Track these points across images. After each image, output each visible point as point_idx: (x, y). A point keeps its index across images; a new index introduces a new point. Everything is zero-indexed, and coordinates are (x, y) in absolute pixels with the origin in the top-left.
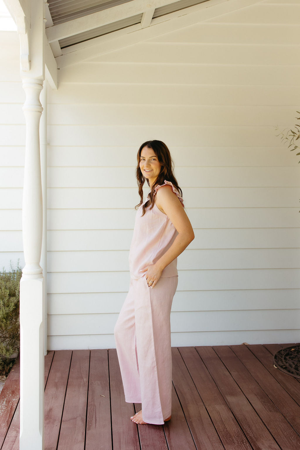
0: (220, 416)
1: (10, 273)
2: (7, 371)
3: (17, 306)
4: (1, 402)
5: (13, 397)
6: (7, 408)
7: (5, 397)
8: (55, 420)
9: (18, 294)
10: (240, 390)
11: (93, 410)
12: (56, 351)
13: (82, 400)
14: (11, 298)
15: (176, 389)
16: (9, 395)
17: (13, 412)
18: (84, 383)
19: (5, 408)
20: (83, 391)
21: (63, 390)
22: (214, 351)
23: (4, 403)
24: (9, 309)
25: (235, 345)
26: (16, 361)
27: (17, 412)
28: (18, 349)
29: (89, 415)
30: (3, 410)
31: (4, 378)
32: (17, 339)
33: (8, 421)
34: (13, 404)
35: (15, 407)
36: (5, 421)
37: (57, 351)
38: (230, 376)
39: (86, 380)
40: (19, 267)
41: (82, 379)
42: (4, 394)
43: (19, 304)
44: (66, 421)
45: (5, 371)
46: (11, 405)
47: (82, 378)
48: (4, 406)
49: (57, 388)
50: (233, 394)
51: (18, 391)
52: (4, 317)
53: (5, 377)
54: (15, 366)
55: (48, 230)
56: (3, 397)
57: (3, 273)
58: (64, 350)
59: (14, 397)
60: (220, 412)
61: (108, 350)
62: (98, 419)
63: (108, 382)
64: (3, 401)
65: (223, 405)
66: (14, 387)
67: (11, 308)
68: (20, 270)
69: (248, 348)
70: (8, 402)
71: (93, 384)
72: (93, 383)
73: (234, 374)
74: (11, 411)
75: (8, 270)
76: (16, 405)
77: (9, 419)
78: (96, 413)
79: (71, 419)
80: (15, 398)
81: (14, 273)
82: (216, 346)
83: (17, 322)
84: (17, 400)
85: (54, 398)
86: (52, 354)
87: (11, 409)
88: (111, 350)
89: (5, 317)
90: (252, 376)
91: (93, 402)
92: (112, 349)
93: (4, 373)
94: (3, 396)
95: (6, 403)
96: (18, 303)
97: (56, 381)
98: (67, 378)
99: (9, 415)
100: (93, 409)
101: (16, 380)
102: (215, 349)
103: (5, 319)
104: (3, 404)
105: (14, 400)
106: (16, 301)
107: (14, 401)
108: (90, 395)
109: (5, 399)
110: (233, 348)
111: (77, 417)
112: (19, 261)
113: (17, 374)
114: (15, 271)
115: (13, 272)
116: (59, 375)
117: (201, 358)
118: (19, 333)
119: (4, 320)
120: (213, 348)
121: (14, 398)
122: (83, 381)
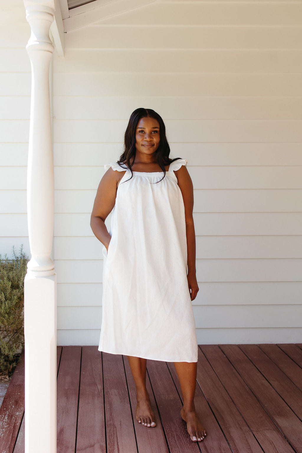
0: (276, 448)
1: (13, 260)
2: (10, 370)
3: (21, 299)
4: (2, 416)
5: (16, 409)
6: (9, 426)
7: (7, 409)
8: (67, 448)
9: (21, 286)
10: (289, 408)
11: (114, 433)
12: (64, 346)
13: (99, 417)
14: (13, 291)
15: (210, 404)
16: (12, 407)
17: (16, 433)
18: (99, 392)
19: (7, 426)
20: (98, 402)
21: (74, 400)
22: (242, 351)
23: (6, 418)
24: (11, 302)
25: (264, 344)
26: (20, 360)
27: (21, 433)
28: (22, 344)
29: (110, 441)
30: (4, 430)
31: (7, 379)
32: (21, 334)
33: (9, 447)
34: (16, 420)
35: (18, 424)
36: (6, 447)
38: (271, 386)
39: (100, 387)
40: (23, 253)
41: (96, 386)
42: (6, 405)
43: (24, 297)
44: (81, 450)
45: (8, 370)
46: (14, 421)
47: (95, 384)
48: (6, 422)
49: (67, 398)
50: (282, 414)
51: (22, 400)
52: (6, 312)
53: (7, 377)
54: (19, 366)
56: (5, 409)
57: (6, 261)
58: (72, 346)
59: (18, 409)
60: (273, 442)
62: (120, 448)
63: (127, 391)
64: (5, 415)
65: (274, 432)
66: (17, 394)
67: (13, 302)
68: (24, 257)
69: (279, 348)
70: (11, 417)
71: (109, 394)
72: (108, 391)
73: (275, 384)
74: (14, 431)
75: (11, 257)
76: (20, 421)
77: (11, 443)
78: (117, 438)
79: (88, 447)
80: (19, 411)
81: (17, 261)
82: (242, 345)
83: (21, 316)
84: (21, 413)
85: (64, 413)
87: (14, 427)
89: (8, 312)
90: (297, 387)
91: (112, 422)
93: (7, 372)
94: (5, 407)
95: (8, 419)
96: (22, 296)
97: (66, 388)
98: (79, 384)
99: (12, 437)
100: (113, 431)
101: (20, 385)
102: (243, 348)
103: (7, 313)
104: (4, 420)
105: (18, 414)
106: (19, 294)
107: (17, 416)
109: (7, 412)
110: (263, 347)
111: (95, 444)
112: (22, 247)
113: (21, 376)
114: (18, 258)
115: (16, 259)
116: (68, 379)
117: (229, 360)
118: (23, 327)
119: (6, 315)
120: (239, 346)
121: (17, 411)
122: (97, 389)
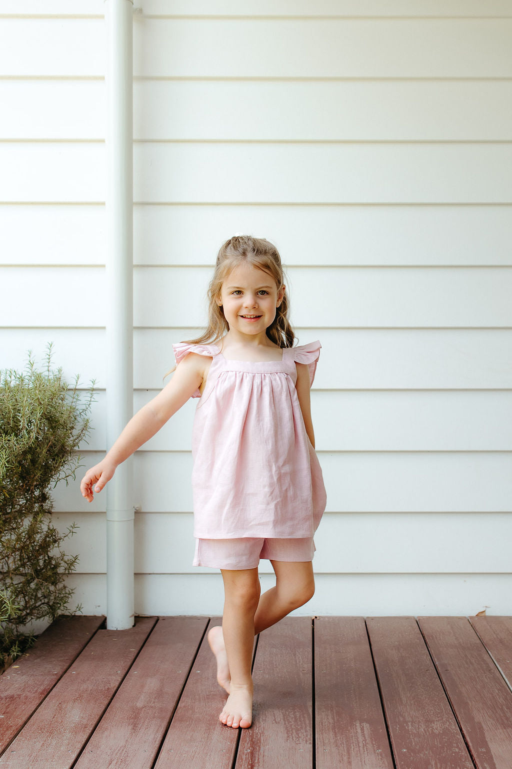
37: (164, 618)
49: (135, 727)
54: (28, 655)
55: (138, 266)
61: (313, 620)
86: (146, 627)
88: (322, 619)
92: (324, 617)
97: (139, 704)
98: (177, 695)
108: (244, 757)
113: (24, 677)
116: (152, 684)
